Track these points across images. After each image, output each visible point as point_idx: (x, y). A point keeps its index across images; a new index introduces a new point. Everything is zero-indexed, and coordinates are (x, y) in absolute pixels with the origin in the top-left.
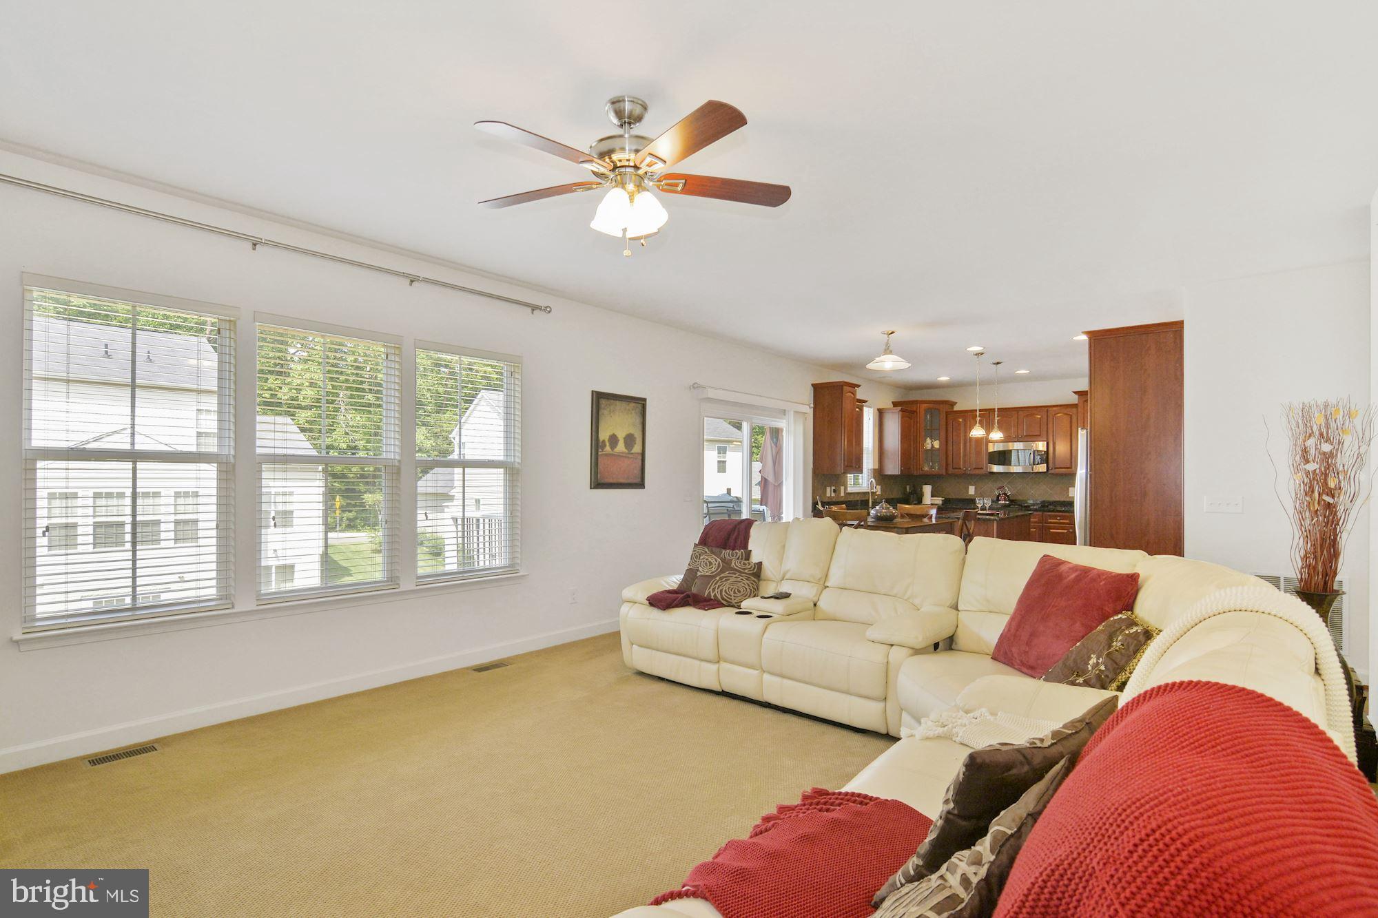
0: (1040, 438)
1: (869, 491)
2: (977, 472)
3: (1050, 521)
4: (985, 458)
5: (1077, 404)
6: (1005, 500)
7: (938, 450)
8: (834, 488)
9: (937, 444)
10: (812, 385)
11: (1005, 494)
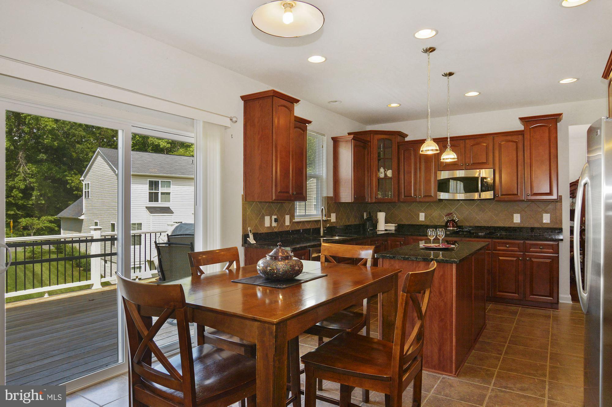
0: (486, 166)
1: (320, 219)
2: (427, 199)
3: (498, 248)
4: (433, 186)
5: (523, 131)
6: (453, 227)
7: (391, 178)
8: (276, 217)
9: (389, 173)
10: (242, 97)
11: (454, 221)
